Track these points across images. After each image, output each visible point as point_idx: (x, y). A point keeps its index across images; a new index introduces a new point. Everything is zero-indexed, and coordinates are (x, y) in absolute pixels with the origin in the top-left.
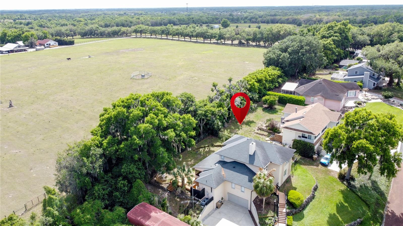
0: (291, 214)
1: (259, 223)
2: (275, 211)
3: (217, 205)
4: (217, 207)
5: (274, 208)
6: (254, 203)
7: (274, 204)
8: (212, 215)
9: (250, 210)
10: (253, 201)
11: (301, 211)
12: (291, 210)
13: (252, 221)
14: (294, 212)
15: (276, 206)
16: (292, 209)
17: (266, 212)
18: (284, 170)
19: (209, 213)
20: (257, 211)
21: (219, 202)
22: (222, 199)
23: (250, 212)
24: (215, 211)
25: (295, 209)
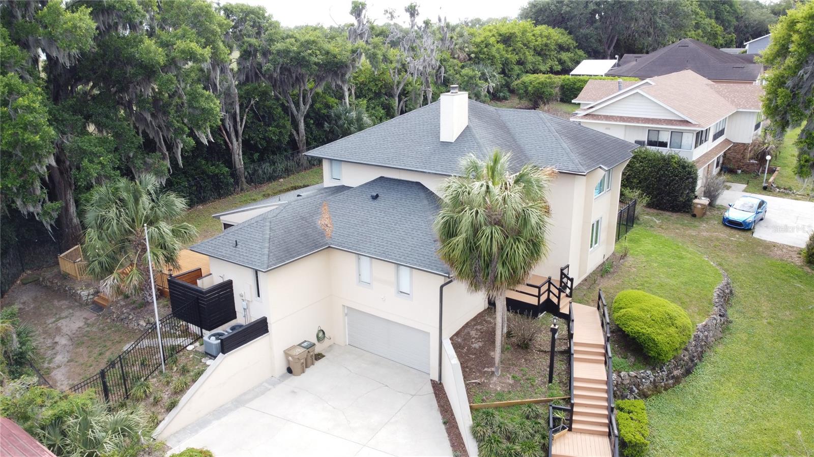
0: (632, 391)
1: (474, 433)
2: (556, 378)
3: (288, 361)
4: (290, 371)
5: (551, 367)
6: (457, 347)
7: (549, 349)
8: (256, 403)
9: (437, 379)
10: (451, 339)
11: (677, 380)
12: (633, 373)
13: (443, 427)
14: (647, 384)
15: (557, 358)
16: (638, 369)
17: (511, 381)
18: (593, 221)
19: (245, 394)
20: (465, 378)
21: (300, 345)
22: (321, 335)
23: (438, 388)
24: (274, 385)
25: (653, 369)
